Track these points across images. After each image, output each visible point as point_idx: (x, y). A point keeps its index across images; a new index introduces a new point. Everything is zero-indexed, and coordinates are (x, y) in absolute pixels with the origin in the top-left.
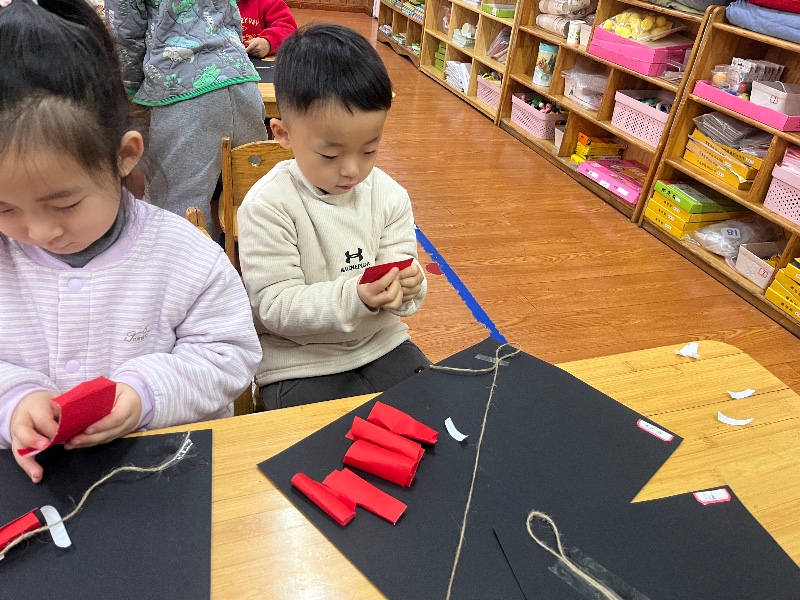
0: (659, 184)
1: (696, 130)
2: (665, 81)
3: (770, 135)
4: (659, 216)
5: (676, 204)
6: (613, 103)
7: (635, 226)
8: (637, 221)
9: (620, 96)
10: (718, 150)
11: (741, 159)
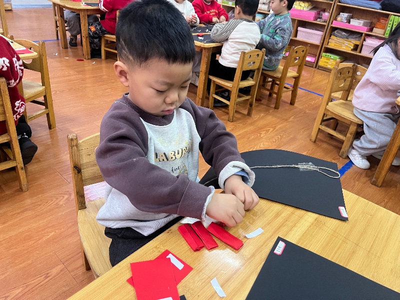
0: (324, 54)
1: (332, 36)
2: (318, 22)
3: (362, 33)
4: (326, 64)
5: (332, 59)
6: (297, 31)
7: (315, 69)
8: (316, 67)
9: (299, 28)
10: (341, 40)
11: (350, 42)
